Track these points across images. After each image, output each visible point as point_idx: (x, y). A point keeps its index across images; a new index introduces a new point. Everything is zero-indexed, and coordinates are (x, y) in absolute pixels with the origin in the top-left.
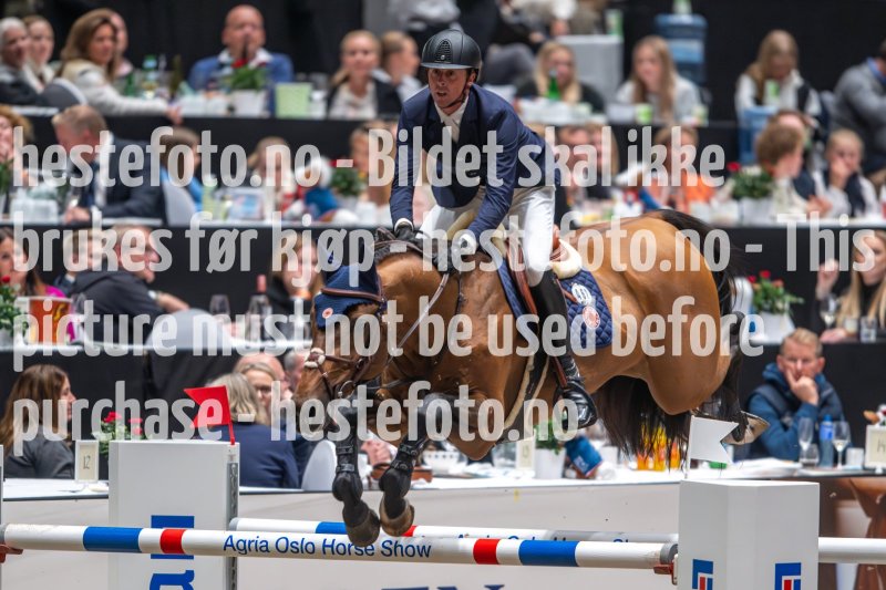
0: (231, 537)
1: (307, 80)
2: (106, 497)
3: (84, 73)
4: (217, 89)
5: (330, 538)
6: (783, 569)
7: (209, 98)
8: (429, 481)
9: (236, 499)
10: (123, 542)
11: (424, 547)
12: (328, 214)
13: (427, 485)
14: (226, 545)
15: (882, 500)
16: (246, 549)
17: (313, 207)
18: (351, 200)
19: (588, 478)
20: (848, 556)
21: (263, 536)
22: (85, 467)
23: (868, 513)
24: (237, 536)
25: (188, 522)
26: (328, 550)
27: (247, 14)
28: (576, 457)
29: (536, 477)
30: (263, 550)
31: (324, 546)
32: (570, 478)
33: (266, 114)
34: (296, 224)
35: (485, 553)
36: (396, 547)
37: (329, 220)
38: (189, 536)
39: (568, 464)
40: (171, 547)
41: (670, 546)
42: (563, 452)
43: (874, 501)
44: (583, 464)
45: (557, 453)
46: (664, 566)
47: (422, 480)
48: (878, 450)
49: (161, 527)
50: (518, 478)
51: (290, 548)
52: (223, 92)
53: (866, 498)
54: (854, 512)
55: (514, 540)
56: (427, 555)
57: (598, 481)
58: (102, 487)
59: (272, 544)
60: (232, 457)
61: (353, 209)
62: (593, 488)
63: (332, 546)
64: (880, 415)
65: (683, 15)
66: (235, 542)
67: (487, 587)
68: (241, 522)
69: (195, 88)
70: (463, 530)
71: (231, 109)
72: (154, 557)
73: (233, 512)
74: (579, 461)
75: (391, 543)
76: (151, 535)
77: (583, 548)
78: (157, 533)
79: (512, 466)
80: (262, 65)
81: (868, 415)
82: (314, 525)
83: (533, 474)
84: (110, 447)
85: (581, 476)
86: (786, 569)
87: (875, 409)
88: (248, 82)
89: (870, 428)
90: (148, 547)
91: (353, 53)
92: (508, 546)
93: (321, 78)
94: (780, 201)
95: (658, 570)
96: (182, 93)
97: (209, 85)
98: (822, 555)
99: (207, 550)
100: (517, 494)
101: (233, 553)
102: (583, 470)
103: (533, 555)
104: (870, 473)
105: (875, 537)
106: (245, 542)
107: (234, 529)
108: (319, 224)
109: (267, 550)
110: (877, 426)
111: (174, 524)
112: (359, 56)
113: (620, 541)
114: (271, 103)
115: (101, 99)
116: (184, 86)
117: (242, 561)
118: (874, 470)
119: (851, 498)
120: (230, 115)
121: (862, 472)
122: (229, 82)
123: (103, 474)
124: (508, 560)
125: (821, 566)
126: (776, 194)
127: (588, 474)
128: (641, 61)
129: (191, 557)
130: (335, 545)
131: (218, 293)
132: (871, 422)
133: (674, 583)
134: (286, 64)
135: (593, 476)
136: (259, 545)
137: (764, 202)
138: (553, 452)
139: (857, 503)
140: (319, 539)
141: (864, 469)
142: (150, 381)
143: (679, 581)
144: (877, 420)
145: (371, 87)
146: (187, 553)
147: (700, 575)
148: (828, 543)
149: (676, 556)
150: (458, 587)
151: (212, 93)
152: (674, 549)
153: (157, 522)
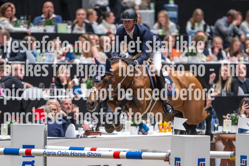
0: (45, 151)
1: (66, 23)
2: (10, 140)
3: (3, 20)
4: (41, 25)
5: (73, 151)
6: (200, 160)
7: (38, 28)
8: (101, 135)
9: (46, 140)
10: (15, 152)
11: (99, 154)
12: (72, 60)
13: (100, 136)
14: (44, 153)
15: (228, 141)
16: (49, 154)
17: (68, 58)
18: (78, 56)
19: (145, 134)
20: (218, 156)
21: (54, 151)
22: (4, 131)
23: (224, 144)
24: (47, 151)
25: (33, 147)
26: (72, 155)
27: (49, 4)
28: (142, 128)
29: (131, 134)
30: (54, 155)
31: (71, 154)
32: (140, 134)
33: (55, 32)
34: (63, 63)
35: (116, 156)
36: (91, 154)
37: (72, 62)
38: (33, 151)
39: (139, 131)
40: (28, 154)
41: (168, 153)
42: (138, 127)
43: (226, 141)
44: (144, 130)
45: (137, 127)
46: (167, 159)
47: (99, 135)
48: (227, 126)
49: (25, 148)
50: (126, 134)
51: (62, 154)
52: (42, 26)
53: (223, 140)
54: (220, 144)
55: (124, 152)
56: (100, 156)
57: (148, 135)
58: (9, 137)
59: (56, 153)
60: (45, 129)
61: (79, 59)
62: (146, 137)
63: (73, 154)
64: (227, 117)
65: (172, 4)
66: (46, 153)
67: (117, 165)
68: (48, 147)
69: (35, 25)
70: (110, 149)
71: (45, 31)
72: (23, 157)
73: (45, 144)
74: (143, 130)
75: (90, 153)
76: (23, 150)
77: (144, 154)
78: (24, 150)
79: (124, 131)
80: (54, 18)
81: (224, 117)
82: (68, 148)
83: (130, 133)
84: (11, 126)
85: (143, 134)
86: (201, 160)
87: (226, 115)
88: (49, 23)
89: (224, 120)
90: (22, 154)
91: (79, 15)
92: (123, 154)
93: (70, 22)
94: (199, 56)
95: (165, 160)
96: (31, 26)
97: (38, 24)
98: (211, 156)
99: (38, 155)
100: (125, 139)
101: (45, 156)
102: (144, 132)
103: (130, 156)
104: (224, 133)
105: (226, 151)
106: (49, 152)
107: (46, 149)
108: (69, 63)
109: (55, 155)
110: (226, 120)
111: (29, 147)
112: (81, 16)
113: (154, 152)
114: (56, 29)
115: (8, 28)
116: (31, 24)
117: (48, 158)
118: (226, 132)
119: (219, 140)
120: (44, 32)
121: (222, 133)
122: (44, 23)
123: (9, 133)
124: (123, 158)
125: (211, 159)
126: (198, 55)
127: (145, 133)
128: (160, 17)
129: (34, 157)
130: (74, 153)
131: (41, 82)
132: (225, 119)
133: (170, 164)
134: (60, 18)
135: (147, 134)
136: (53, 153)
137: (194, 57)
138: (135, 127)
139: (221, 142)
140: (70, 152)
141: (223, 132)
142: (22, 107)
143: (171, 163)
144: (226, 118)
145: (84, 25)
146: (33, 156)
147: (177, 162)
148: (213, 153)
149: (170, 156)
150: (109, 165)
151: (40, 26)
152: (170, 154)
153: (24, 147)
